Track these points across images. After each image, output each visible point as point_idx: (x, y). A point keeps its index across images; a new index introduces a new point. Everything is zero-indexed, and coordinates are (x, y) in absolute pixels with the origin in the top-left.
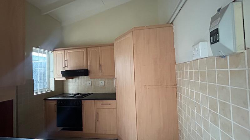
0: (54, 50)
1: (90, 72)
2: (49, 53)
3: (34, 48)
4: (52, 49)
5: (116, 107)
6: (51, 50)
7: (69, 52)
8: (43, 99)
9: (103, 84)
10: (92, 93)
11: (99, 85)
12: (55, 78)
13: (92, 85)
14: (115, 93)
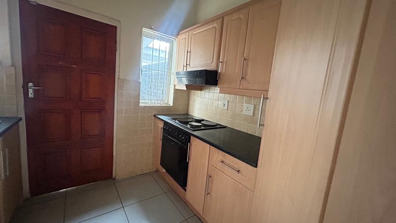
0: (178, 35)
1: (221, 77)
2: (173, 40)
3: (144, 30)
4: (175, 32)
5: (254, 188)
6: (172, 35)
7: (194, 34)
8: (153, 114)
9: (251, 113)
10: (225, 127)
11: (242, 111)
12: (175, 85)
13: (229, 109)
14: (261, 138)
